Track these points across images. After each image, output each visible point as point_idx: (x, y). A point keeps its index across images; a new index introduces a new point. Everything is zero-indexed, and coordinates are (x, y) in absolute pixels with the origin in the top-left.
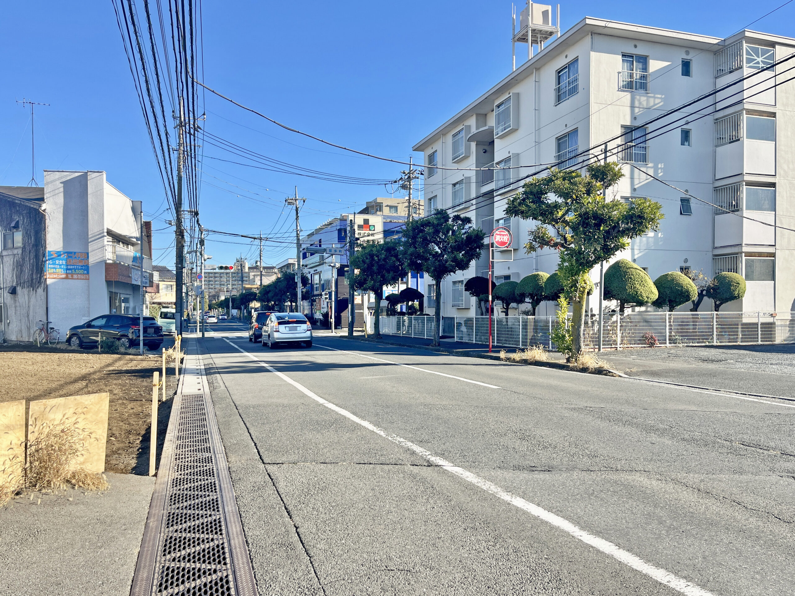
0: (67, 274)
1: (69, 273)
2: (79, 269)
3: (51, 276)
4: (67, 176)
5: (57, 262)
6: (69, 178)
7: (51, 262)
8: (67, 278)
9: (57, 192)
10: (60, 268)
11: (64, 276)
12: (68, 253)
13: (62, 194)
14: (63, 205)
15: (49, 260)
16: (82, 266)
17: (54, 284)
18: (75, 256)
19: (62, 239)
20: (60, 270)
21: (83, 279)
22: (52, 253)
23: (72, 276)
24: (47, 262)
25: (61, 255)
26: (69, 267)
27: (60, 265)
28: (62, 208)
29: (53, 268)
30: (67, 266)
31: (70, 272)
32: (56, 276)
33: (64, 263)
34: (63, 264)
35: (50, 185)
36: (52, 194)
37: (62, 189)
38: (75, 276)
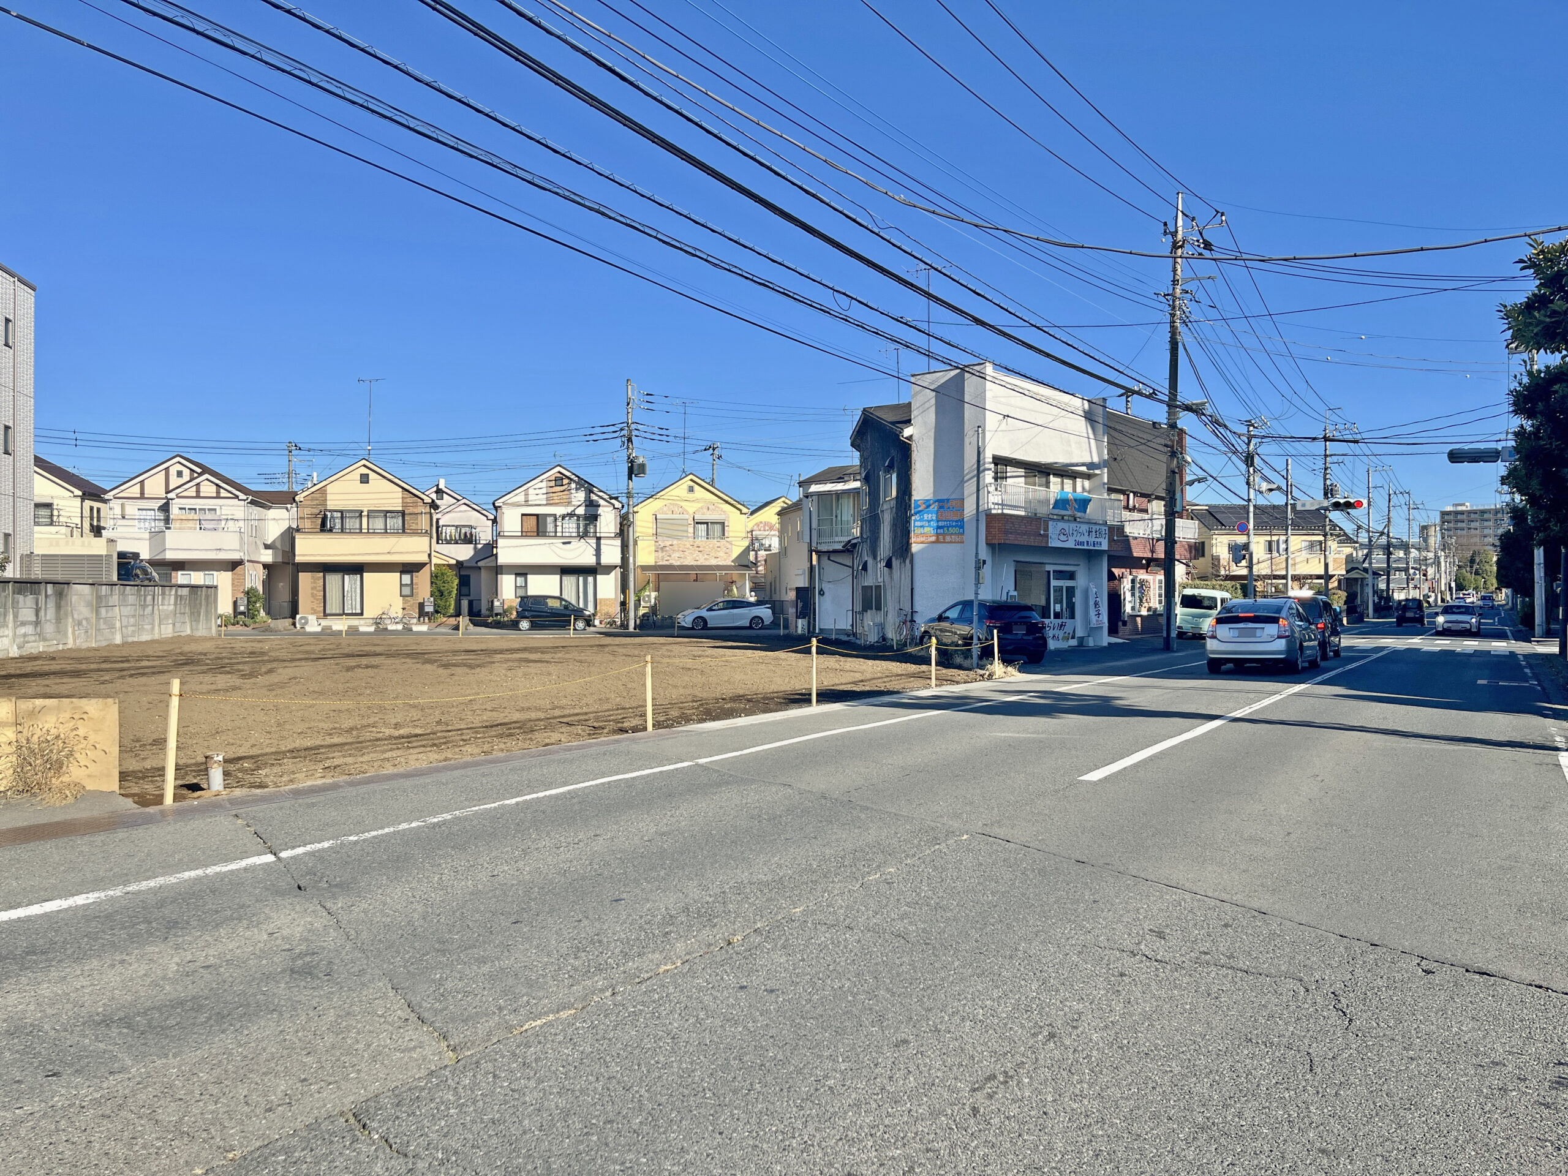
0: (937, 535)
1: (940, 534)
2: (952, 526)
3: (919, 540)
4: (938, 378)
5: (926, 516)
6: (942, 381)
7: (917, 517)
8: (937, 541)
9: (927, 405)
10: (929, 526)
11: (933, 539)
12: (939, 501)
13: (933, 409)
14: (934, 425)
15: (916, 514)
16: (956, 521)
17: (921, 551)
18: (949, 504)
19: (932, 479)
20: (929, 529)
21: (958, 542)
22: (919, 503)
23: (944, 539)
24: (913, 518)
25: (930, 506)
26: (940, 524)
27: (929, 521)
28: (933, 430)
29: (921, 527)
30: (938, 521)
31: (942, 531)
32: (923, 539)
33: (934, 518)
34: (932, 520)
35: (918, 397)
36: (921, 409)
37: (933, 401)
38: (948, 538)
